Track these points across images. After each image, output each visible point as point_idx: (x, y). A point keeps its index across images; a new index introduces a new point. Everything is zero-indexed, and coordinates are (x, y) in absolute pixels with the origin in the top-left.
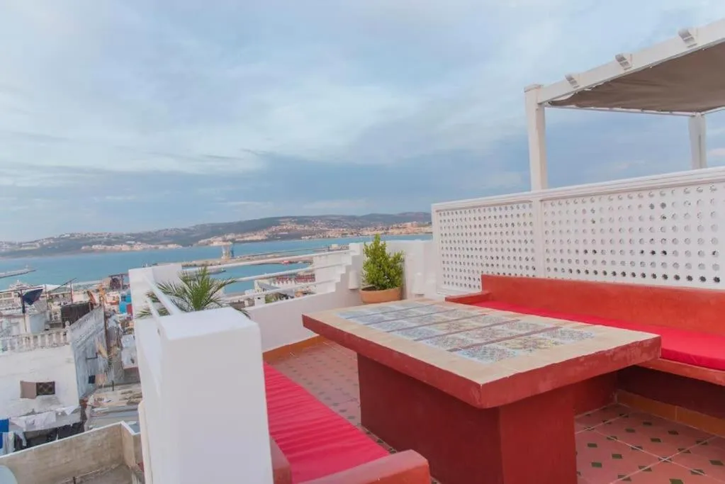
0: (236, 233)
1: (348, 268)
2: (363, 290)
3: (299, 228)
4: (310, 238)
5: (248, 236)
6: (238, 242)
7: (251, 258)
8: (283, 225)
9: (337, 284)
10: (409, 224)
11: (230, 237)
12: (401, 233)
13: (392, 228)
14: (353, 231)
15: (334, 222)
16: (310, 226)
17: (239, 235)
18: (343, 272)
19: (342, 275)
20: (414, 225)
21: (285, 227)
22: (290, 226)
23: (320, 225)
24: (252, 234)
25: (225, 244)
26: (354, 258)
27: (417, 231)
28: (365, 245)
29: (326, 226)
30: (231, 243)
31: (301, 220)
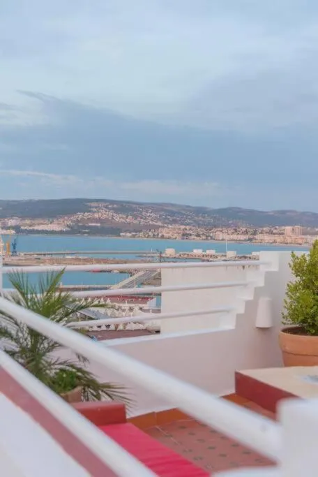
0: (23, 217)
1: (258, 292)
2: (285, 331)
3: (119, 218)
4: (134, 236)
5: (39, 224)
6: (23, 231)
7: (42, 257)
8: (94, 212)
9: (238, 316)
10: (288, 229)
11: (12, 222)
12: (275, 242)
13: (261, 233)
14: (201, 231)
15: (172, 214)
16: (135, 217)
17: (28, 222)
18: (249, 297)
19: (248, 303)
20: (297, 230)
21: (96, 216)
22: (104, 214)
23: (150, 218)
24: (47, 221)
25: (4, 232)
26: (269, 276)
27: (300, 241)
28: (293, 256)
29: (159, 220)
30: (13, 232)
31: (123, 207)
